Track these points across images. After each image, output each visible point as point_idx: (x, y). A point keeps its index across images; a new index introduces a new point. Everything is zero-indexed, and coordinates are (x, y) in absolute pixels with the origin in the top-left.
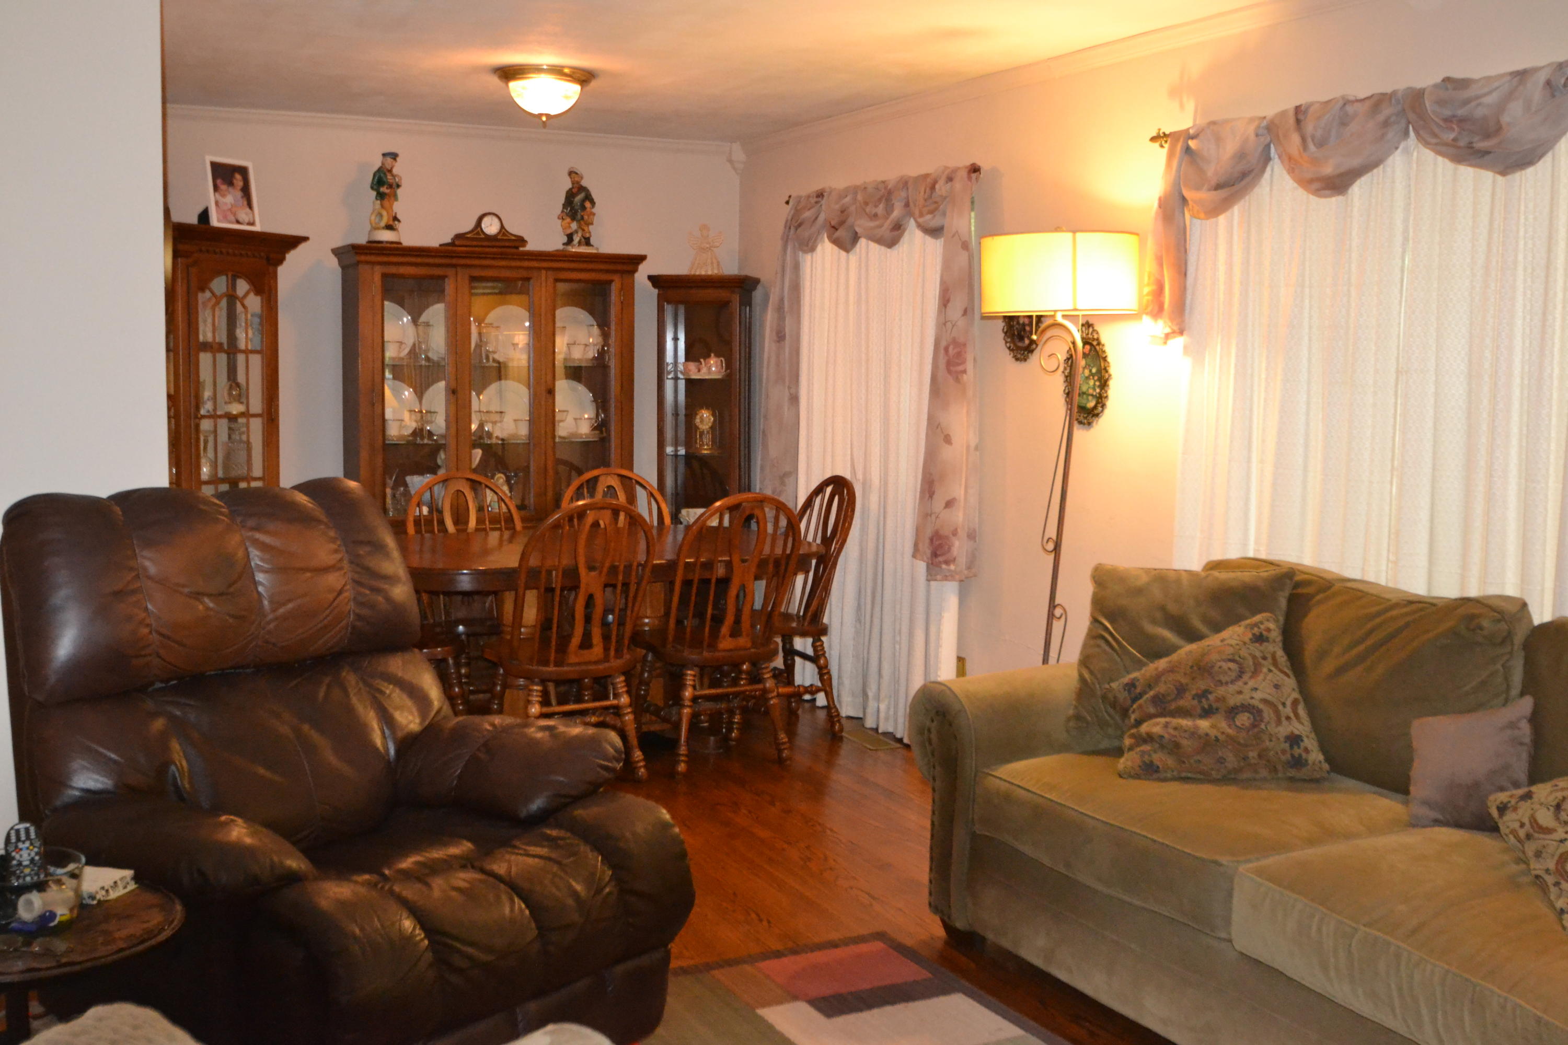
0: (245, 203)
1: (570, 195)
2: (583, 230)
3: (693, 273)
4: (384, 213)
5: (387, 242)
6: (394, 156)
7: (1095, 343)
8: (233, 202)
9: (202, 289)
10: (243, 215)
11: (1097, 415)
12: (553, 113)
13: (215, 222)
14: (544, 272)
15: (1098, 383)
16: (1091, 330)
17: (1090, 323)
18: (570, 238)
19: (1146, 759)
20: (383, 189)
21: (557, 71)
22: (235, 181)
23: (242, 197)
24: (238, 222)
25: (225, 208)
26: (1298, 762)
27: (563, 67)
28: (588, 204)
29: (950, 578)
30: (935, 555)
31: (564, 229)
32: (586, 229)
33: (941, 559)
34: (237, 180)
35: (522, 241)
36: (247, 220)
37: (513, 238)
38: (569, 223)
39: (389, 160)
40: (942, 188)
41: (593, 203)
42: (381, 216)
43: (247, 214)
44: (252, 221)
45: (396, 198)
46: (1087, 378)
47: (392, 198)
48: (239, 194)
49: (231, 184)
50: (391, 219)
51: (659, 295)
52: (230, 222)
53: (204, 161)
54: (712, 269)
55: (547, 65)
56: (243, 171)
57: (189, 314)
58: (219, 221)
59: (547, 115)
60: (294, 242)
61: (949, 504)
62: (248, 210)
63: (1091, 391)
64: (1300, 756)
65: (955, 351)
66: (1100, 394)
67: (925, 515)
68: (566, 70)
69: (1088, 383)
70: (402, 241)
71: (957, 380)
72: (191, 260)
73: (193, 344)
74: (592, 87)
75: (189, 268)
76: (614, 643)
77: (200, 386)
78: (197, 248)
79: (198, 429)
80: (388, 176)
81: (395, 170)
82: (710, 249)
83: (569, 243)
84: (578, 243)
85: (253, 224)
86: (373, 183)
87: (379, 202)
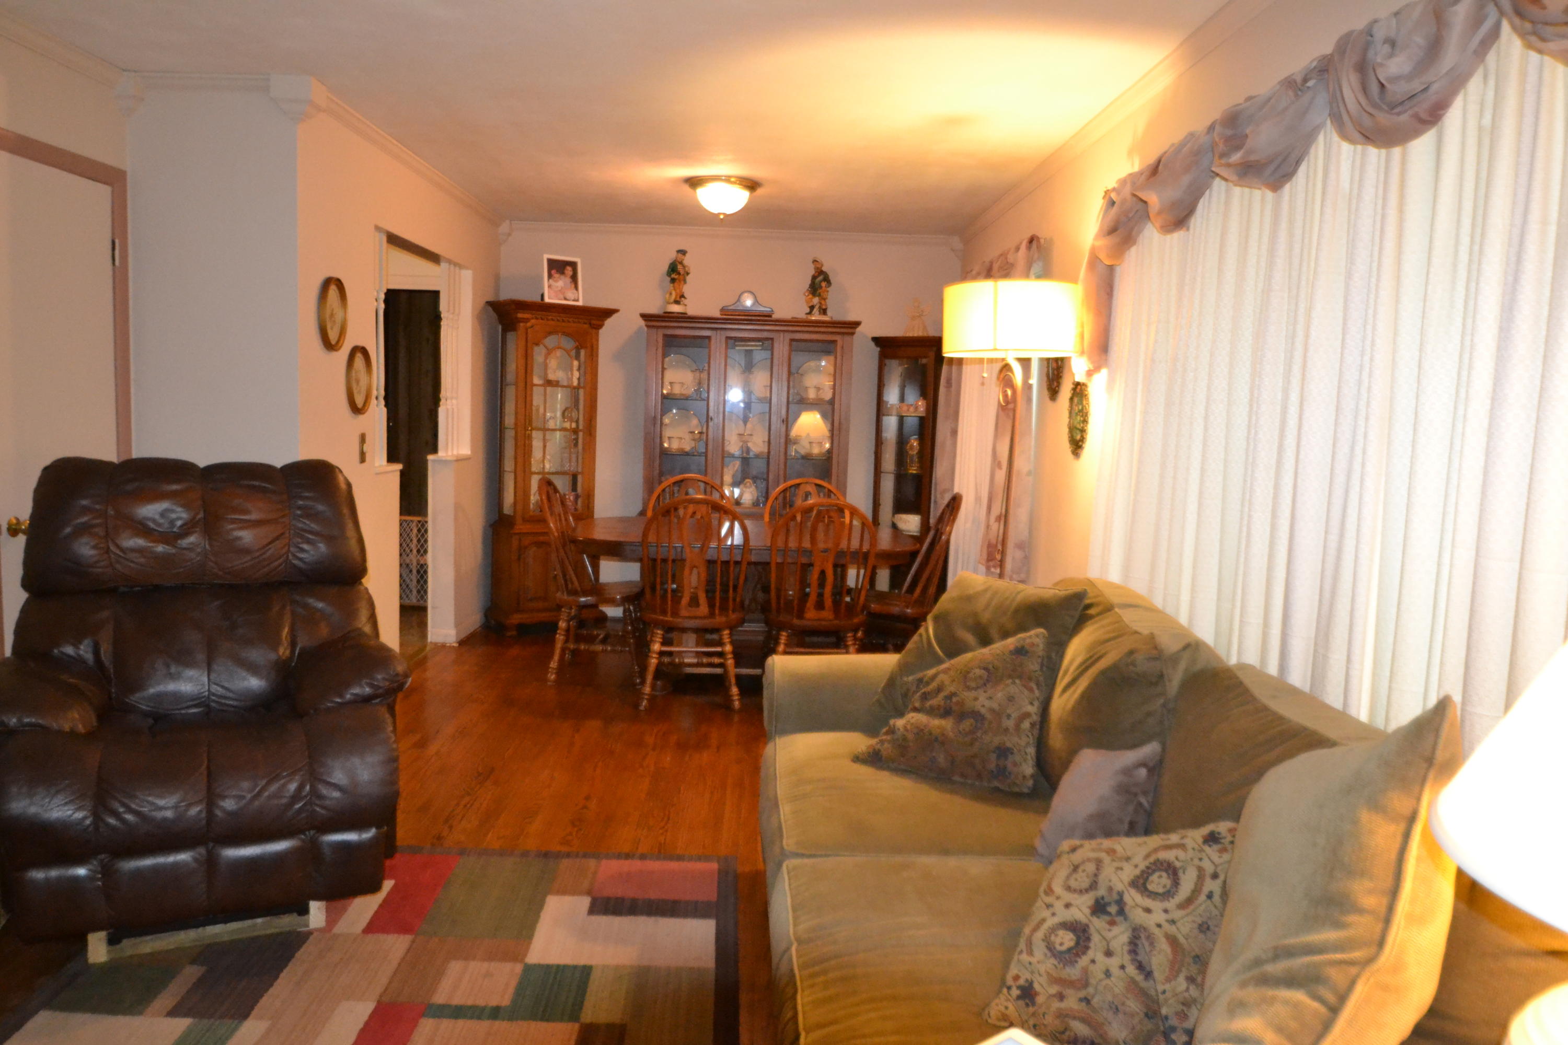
0: (573, 286)
1: (814, 278)
2: (821, 303)
3: (905, 336)
4: (674, 293)
5: (678, 313)
6: (683, 252)
8: (563, 286)
9: (537, 344)
10: (571, 294)
11: (1080, 448)
12: (729, 212)
13: (547, 300)
14: (782, 334)
15: (1082, 419)
18: (812, 308)
19: (878, 747)
20: (673, 276)
21: (727, 179)
22: (566, 272)
23: (571, 282)
24: (566, 299)
25: (556, 290)
26: (1002, 772)
27: (730, 177)
28: (824, 284)
30: (988, 559)
31: (807, 302)
32: (823, 302)
33: (991, 563)
34: (567, 270)
35: (772, 311)
36: (573, 298)
37: (765, 309)
38: (811, 299)
39: (680, 255)
41: (829, 283)
42: (671, 294)
43: (573, 293)
44: (576, 298)
45: (685, 281)
46: (1078, 415)
47: (682, 282)
48: (568, 280)
49: (563, 273)
50: (678, 297)
51: (880, 351)
52: (561, 300)
53: (543, 258)
54: (919, 331)
55: (725, 176)
56: (573, 265)
57: (527, 360)
58: (549, 298)
59: (724, 214)
60: (608, 313)
62: (576, 292)
63: (1079, 426)
64: (1005, 768)
66: (1083, 428)
67: (987, 527)
68: (733, 179)
69: (1078, 419)
72: (529, 324)
73: (528, 380)
74: (760, 191)
75: (527, 329)
76: (718, 604)
77: (534, 408)
78: (534, 316)
79: (530, 437)
80: (679, 267)
81: (686, 262)
82: (919, 316)
83: (810, 313)
84: (818, 312)
85: (577, 300)
86: (668, 271)
87: (672, 285)
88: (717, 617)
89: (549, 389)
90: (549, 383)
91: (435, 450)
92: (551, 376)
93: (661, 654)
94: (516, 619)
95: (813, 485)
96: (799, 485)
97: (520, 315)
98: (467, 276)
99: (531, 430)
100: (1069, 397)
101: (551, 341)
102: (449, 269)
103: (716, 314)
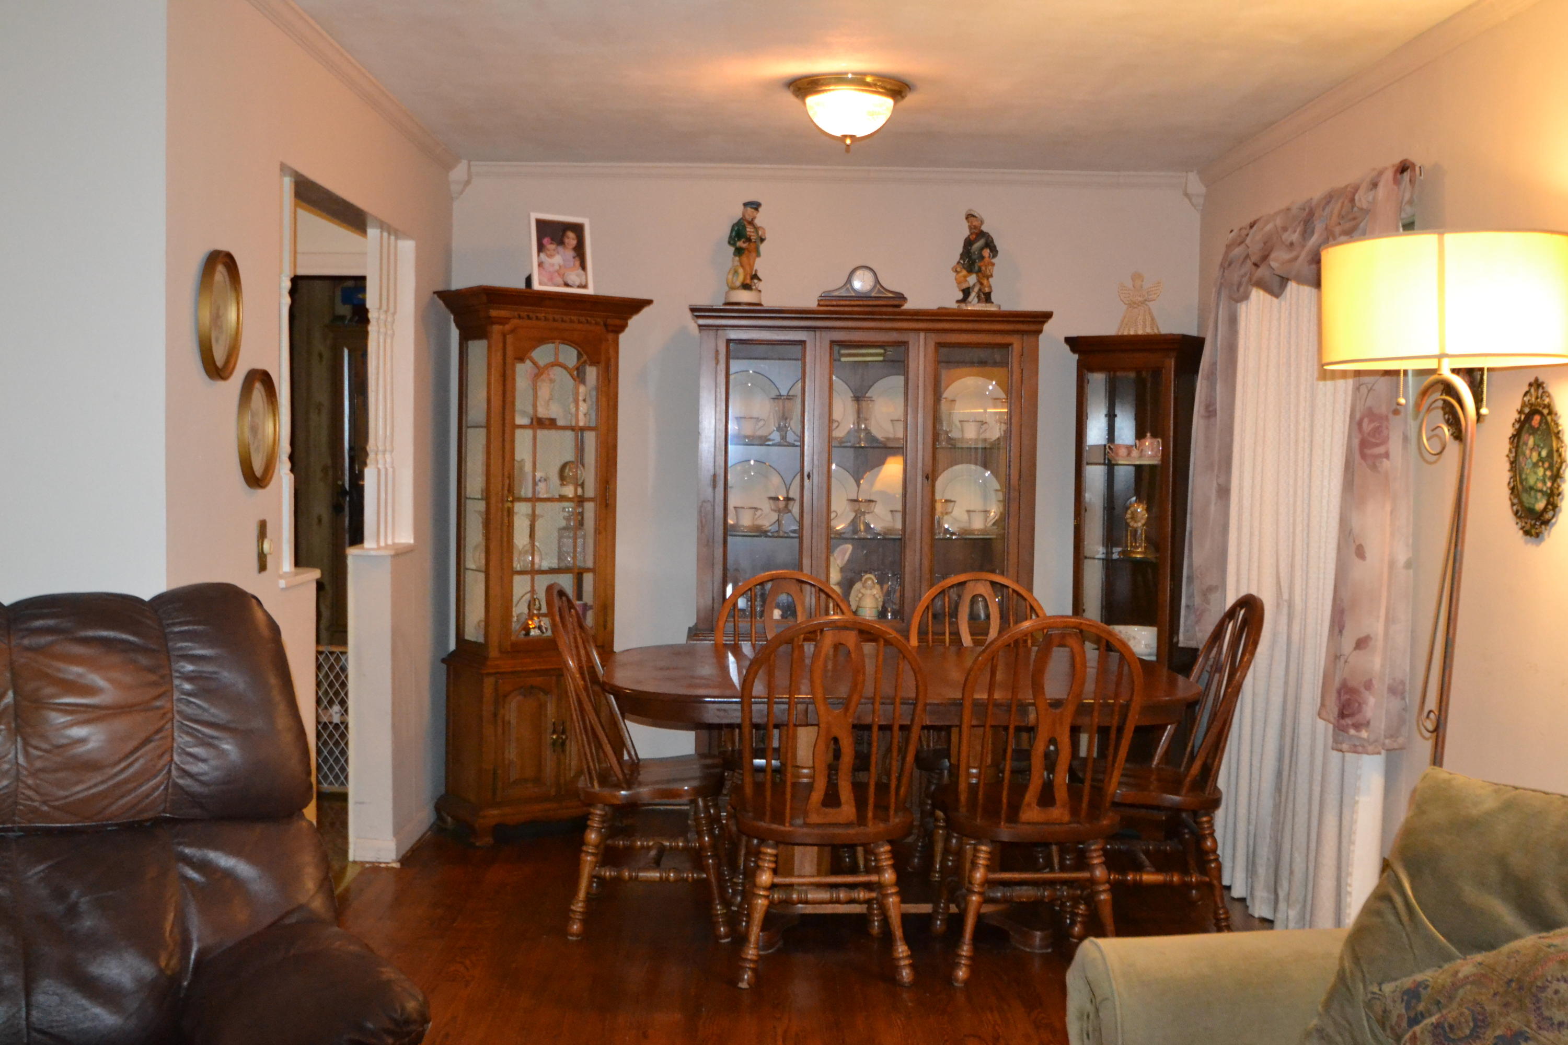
0: (578, 263)
1: (968, 243)
2: (981, 284)
3: (1120, 334)
4: (741, 272)
5: (748, 304)
6: (756, 206)
7: (1545, 411)
8: (561, 262)
9: (521, 359)
10: (574, 276)
11: (1546, 523)
12: (859, 135)
13: (536, 286)
14: (922, 335)
15: (1548, 473)
16: (1540, 391)
17: (1540, 380)
18: (966, 292)
20: (740, 244)
21: (859, 80)
22: (566, 241)
23: (574, 258)
24: (567, 285)
25: (551, 269)
27: (865, 74)
28: (986, 253)
29: (1360, 749)
30: (1342, 715)
31: (959, 283)
32: (985, 282)
33: (1349, 721)
34: (568, 238)
35: (902, 298)
36: (577, 283)
37: (890, 295)
38: (965, 277)
39: (750, 210)
40: (1363, 199)
41: (994, 251)
42: (736, 272)
43: (578, 275)
44: (584, 283)
45: (758, 254)
46: (1535, 465)
47: (754, 254)
48: (570, 254)
49: (561, 243)
50: (748, 277)
51: (1079, 361)
52: (558, 286)
53: (529, 216)
54: (1145, 326)
55: (853, 74)
56: (578, 229)
57: (504, 385)
58: (540, 284)
59: (852, 137)
60: (636, 306)
61: (1362, 643)
62: (580, 271)
63: (1540, 485)
65: (1372, 425)
66: (1551, 489)
67: (1335, 657)
68: (869, 79)
69: (1536, 473)
70: (763, 303)
71: (1374, 467)
72: (507, 327)
73: (508, 417)
74: (911, 99)
75: (504, 336)
76: (871, 801)
77: (516, 465)
78: (516, 313)
79: (510, 513)
80: (749, 229)
81: (758, 222)
82: (1143, 303)
83: (964, 300)
84: (976, 300)
85: (585, 286)
86: (730, 237)
87: (737, 258)
88: (870, 824)
89: (541, 433)
90: (540, 423)
91: (357, 537)
92: (542, 413)
93: (773, 887)
94: (493, 815)
95: (988, 583)
96: (962, 584)
97: (494, 313)
98: (407, 248)
99: (512, 502)
100: (1510, 435)
101: (543, 354)
102: (382, 237)
103: (812, 304)
